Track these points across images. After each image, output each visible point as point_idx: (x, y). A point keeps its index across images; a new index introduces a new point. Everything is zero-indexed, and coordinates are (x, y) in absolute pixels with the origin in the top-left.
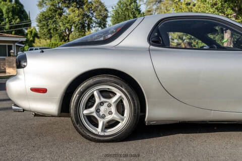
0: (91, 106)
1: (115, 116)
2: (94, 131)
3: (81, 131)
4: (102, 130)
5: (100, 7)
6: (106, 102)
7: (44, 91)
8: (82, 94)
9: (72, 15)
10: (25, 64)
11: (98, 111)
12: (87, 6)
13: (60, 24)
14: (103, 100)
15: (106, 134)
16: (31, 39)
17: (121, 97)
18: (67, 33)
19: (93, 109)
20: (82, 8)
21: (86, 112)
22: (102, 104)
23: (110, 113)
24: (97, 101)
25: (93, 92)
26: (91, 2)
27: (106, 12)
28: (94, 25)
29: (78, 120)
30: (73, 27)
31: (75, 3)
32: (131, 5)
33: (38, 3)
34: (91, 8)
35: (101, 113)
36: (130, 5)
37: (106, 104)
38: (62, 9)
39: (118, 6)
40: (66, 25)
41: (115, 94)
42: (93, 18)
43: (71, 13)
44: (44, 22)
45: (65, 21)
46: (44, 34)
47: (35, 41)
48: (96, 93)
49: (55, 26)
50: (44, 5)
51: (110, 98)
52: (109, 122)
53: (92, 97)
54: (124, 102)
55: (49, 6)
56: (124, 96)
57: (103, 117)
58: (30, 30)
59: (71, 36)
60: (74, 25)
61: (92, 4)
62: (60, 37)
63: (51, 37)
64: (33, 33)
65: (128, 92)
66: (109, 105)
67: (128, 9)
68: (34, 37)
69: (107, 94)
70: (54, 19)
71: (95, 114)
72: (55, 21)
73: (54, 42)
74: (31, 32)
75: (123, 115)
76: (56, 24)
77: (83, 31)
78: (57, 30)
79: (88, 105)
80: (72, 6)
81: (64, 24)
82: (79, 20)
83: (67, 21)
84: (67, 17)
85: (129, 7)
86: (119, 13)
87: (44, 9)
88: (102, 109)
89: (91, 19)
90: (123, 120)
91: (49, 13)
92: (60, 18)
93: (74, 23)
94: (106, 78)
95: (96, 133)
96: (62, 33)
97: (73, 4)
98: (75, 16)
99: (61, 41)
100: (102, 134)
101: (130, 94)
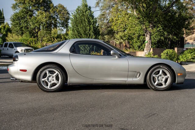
0: (45, 77)
1: (55, 81)
2: (46, 88)
3: (41, 87)
4: (50, 87)
5: (63, 11)
6: (51, 76)
7: (25, 71)
8: (41, 72)
9: (40, 17)
10: (17, 59)
11: (48, 79)
12: (53, 10)
13: (31, 23)
14: (50, 75)
15: (51, 89)
16: (4, 33)
17: (57, 74)
18: (37, 30)
19: (46, 78)
20: (49, 11)
21: (43, 80)
22: (50, 76)
23: (53, 80)
24: (48, 75)
25: (46, 72)
26: (56, 7)
27: (68, 15)
28: (58, 25)
29: (40, 83)
30: (41, 26)
31: (43, 7)
32: (87, 12)
33: (12, 6)
34: (56, 11)
35: (49, 80)
36: (85, 12)
37: (51, 77)
38: (33, 12)
39: (76, 12)
40: (36, 25)
41: (55, 72)
42: (58, 20)
43: (39, 15)
44: (17, 21)
45: (34, 21)
46: (17, 31)
47: (8, 36)
48: (47, 72)
49: (26, 25)
50: (17, 7)
51: (53, 74)
52: (52, 84)
53: (46, 74)
54: (59, 76)
55: (22, 8)
56: (59, 73)
57: (50, 82)
58: (4, 25)
59: (39, 33)
60: (42, 25)
61: (57, 8)
62: (30, 34)
63: (22, 33)
64: (6, 28)
65: (60, 72)
66: (53, 77)
67: (84, 15)
68: (7, 32)
69: (52, 72)
70: (26, 19)
71: (47, 81)
72: (26, 21)
73: (25, 38)
74: (5, 27)
75: (58, 81)
76: (27, 23)
77: (49, 29)
78: (28, 28)
79: (44, 77)
80: (41, 10)
81: (33, 24)
82: (46, 21)
83: (36, 21)
84: (36, 18)
85: (84, 14)
86: (77, 17)
87: (17, 11)
88: (50, 78)
89: (56, 20)
90: (58, 83)
91: (21, 14)
92: (30, 19)
93: (42, 23)
94: (51, 66)
95: (47, 88)
96: (32, 31)
97: (41, 8)
98: (43, 18)
99: (31, 37)
100: (50, 89)
101: (61, 73)
